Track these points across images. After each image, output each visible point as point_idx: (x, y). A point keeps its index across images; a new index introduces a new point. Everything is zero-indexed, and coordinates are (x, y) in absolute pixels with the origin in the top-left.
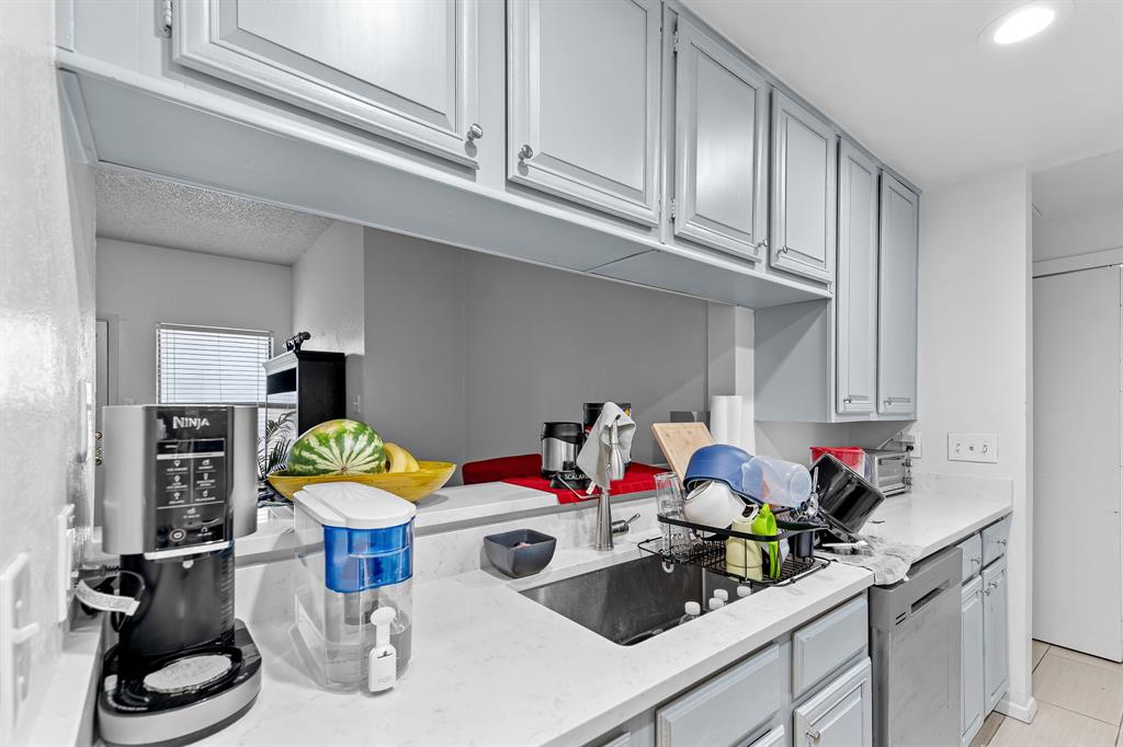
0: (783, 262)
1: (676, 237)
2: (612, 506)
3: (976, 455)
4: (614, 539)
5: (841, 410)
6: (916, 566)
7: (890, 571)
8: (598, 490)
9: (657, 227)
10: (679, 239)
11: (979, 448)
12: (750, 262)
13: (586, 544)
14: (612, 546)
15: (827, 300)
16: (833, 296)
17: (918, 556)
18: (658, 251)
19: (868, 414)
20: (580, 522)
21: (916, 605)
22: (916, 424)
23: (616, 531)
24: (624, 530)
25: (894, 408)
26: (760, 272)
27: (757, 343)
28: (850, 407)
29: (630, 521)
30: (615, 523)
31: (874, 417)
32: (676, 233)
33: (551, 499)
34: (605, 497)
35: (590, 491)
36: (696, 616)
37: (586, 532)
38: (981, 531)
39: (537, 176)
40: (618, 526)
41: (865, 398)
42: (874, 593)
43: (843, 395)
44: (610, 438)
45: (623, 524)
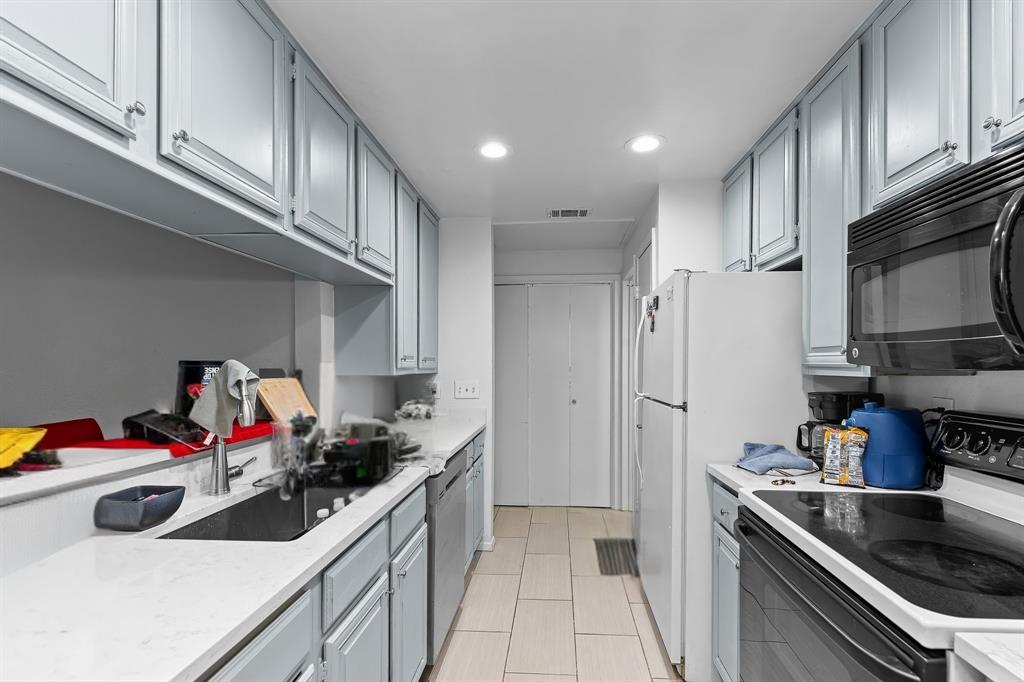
0: (366, 256)
1: (296, 227)
2: (228, 453)
3: (469, 394)
4: (230, 483)
5: (399, 366)
6: (448, 461)
7: (437, 466)
8: (215, 441)
9: (282, 217)
10: (298, 228)
11: (470, 389)
12: (345, 253)
13: (198, 494)
14: (229, 490)
15: (390, 286)
16: (394, 284)
17: (449, 456)
18: (281, 235)
19: (412, 369)
20: (192, 474)
21: (448, 486)
22: (437, 376)
23: (232, 475)
24: (239, 473)
25: (428, 364)
26: (350, 261)
27: (336, 314)
28: (405, 364)
29: (244, 466)
30: (230, 469)
31: (416, 372)
32: (296, 224)
33: (164, 454)
34: (220, 447)
35: (207, 441)
36: (326, 518)
37: (197, 482)
38: (473, 440)
39: (187, 156)
40: (233, 471)
41: (412, 358)
42: (429, 481)
43: (400, 356)
44: (241, 391)
45: (237, 469)
